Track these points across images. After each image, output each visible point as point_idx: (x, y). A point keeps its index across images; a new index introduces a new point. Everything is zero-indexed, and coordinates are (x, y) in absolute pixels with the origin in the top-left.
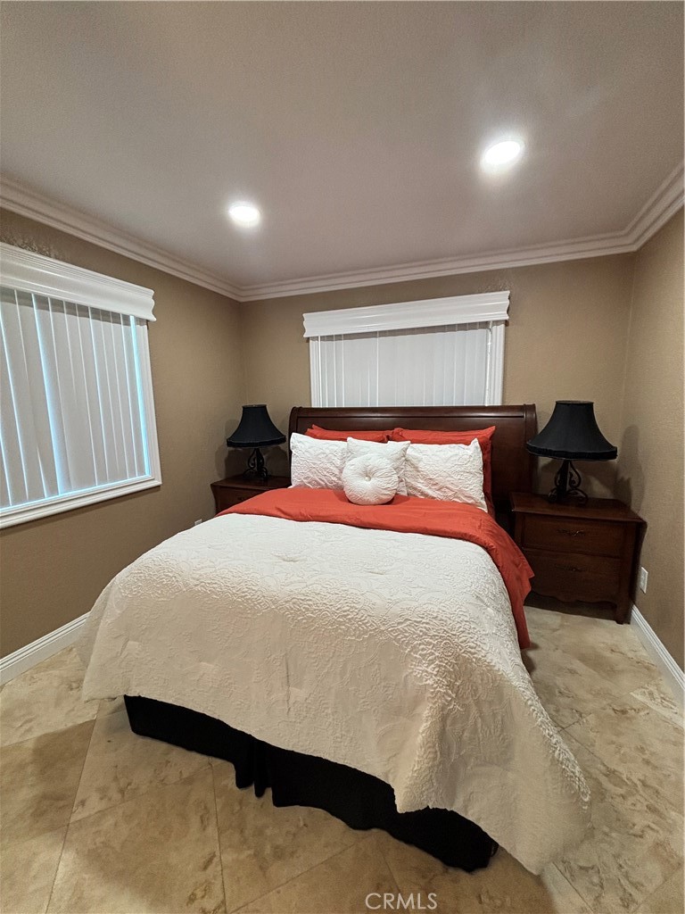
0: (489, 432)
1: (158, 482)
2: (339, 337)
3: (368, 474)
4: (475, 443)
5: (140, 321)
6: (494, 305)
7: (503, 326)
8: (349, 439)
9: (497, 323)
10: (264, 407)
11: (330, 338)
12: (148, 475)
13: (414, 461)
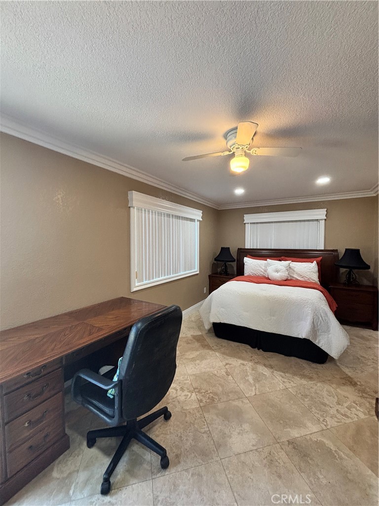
0: (320, 259)
1: (198, 272)
2: (257, 223)
3: (277, 271)
4: (315, 262)
5: (198, 220)
6: (321, 214)
7: (324, 221)
8: (268, 260)
9: (322, 220)
10: (229, 248)
11: (254, 223)
12: (196, 270)
13: (292, 268)
